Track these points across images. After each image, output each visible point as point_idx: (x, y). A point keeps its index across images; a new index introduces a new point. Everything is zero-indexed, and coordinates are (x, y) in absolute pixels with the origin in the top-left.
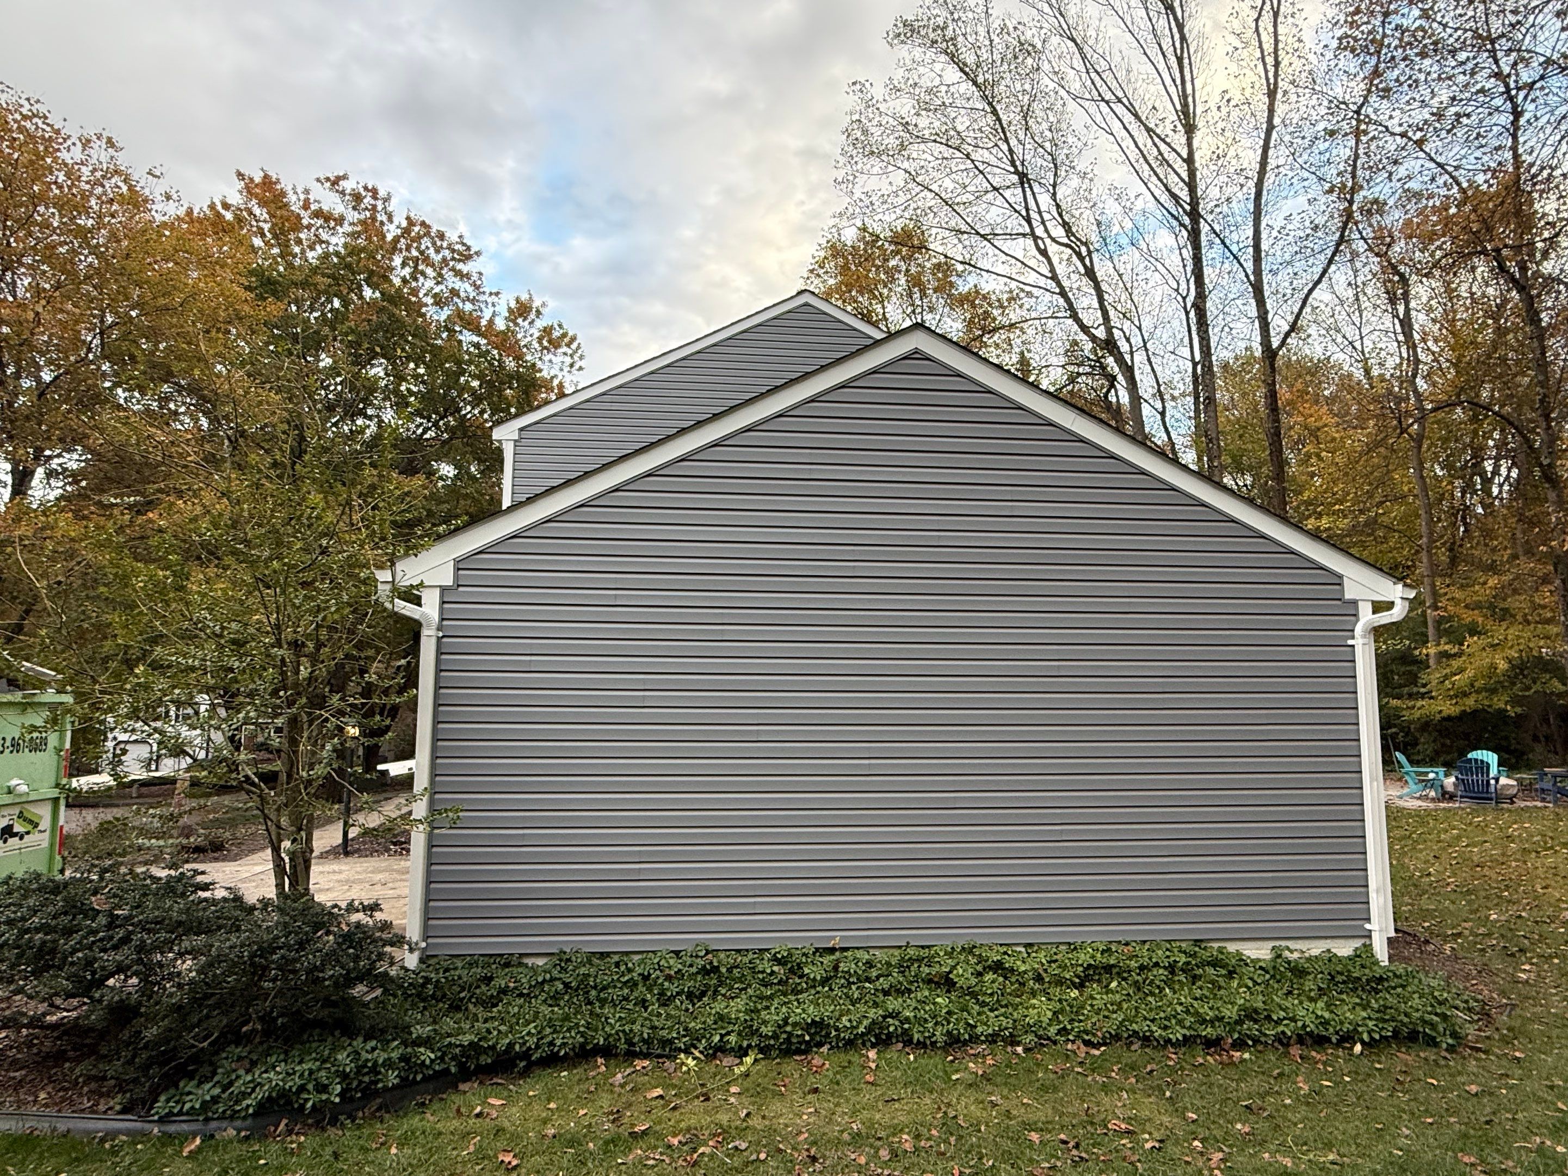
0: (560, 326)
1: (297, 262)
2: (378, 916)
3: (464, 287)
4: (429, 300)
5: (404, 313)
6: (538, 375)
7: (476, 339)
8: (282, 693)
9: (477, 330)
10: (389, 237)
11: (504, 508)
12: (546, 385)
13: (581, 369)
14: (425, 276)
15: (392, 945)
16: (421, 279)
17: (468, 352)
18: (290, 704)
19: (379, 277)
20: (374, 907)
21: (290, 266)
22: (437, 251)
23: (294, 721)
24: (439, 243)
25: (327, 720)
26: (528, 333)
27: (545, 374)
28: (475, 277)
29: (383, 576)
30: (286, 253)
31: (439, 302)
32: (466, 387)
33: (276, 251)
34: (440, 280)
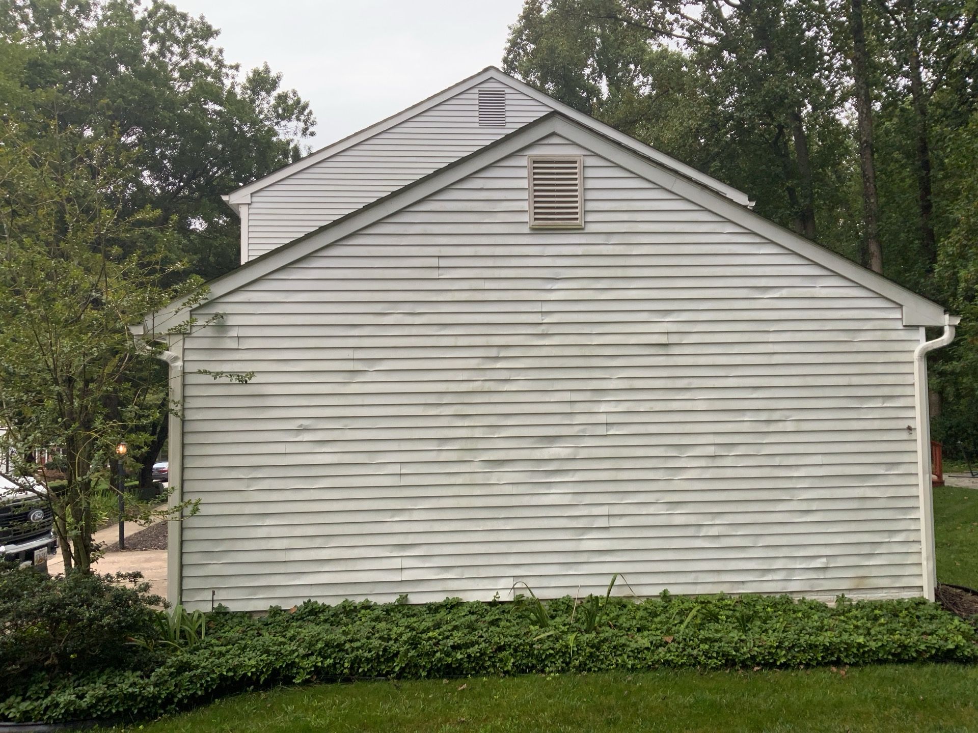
0: (295, 93)
1: (59, 44)
2: (140, 581)
3: (207, 62)
4: (176, 75)
5: (154, 87)
6: (274, 139)
7: (218, 108)
8: (60, 420)
9: (217, 100)
10: (138, 17)
11: (243, 263)
12: (283, 148)
13: (312, 134)
14: (172, 53)
15: (151, 603)
16: (169, 55)
17: (211, 120)
18: (67, 426)
19: (132, 56)
20: (136, 575)
21: (52, 48)
22: (182, 30)
23: (71, 440)
24: (182, 23)
25: (96, 439)
26: (266, 103)
27: (282, 137)
28: (215, 53)
29: (137, 331)
30: (49, 37)
31: (186, 75)
32: (213, 151)
33: (39, 35)
34: (184, 56)
